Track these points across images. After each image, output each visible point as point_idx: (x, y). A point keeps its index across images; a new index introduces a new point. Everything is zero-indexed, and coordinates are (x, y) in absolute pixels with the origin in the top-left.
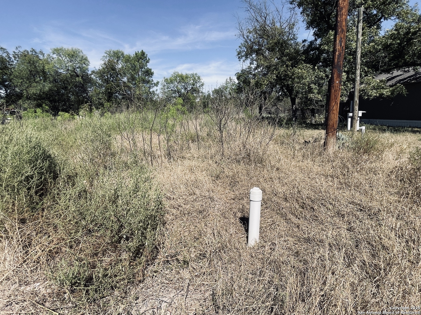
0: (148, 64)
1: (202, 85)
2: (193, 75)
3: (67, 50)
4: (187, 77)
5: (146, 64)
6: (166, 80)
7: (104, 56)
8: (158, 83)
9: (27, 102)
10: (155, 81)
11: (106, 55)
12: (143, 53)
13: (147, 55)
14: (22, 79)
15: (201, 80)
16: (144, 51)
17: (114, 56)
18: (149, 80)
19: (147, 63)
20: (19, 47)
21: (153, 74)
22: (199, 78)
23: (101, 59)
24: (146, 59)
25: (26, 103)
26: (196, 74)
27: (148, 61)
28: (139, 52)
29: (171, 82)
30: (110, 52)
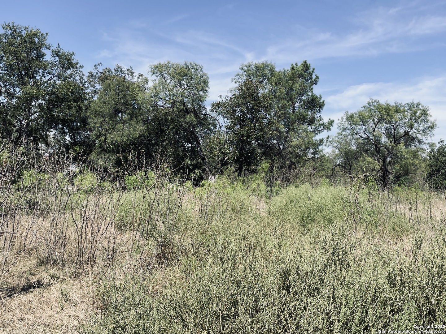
0: (314, 86)
1: (432, 127)
2: (411, 106)
3: (175, 66)
4: (397, 111)
5: (310, 87)
6: (350, 118)
7: (238, 75)
8: (331, 123)
9: (103, 156)
10: (325, 120)
11: (241, 72)
12: (307, 66)
13: (314, 69)
14: (102, 116)
15: (429, 118)
16: (308, 63)
17: (255, 74)
18: (314, 117)
19: (312, 85)
20: (99, 65)
21: (324, 106)
22: (425, 113)
23: (232, 80)
24: (311, 78)
25: (101, 157)
26: (418, 104)
27: (315, 80)
28: (299, 65)
29: (363, 119)
30: (249, 66)
